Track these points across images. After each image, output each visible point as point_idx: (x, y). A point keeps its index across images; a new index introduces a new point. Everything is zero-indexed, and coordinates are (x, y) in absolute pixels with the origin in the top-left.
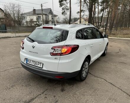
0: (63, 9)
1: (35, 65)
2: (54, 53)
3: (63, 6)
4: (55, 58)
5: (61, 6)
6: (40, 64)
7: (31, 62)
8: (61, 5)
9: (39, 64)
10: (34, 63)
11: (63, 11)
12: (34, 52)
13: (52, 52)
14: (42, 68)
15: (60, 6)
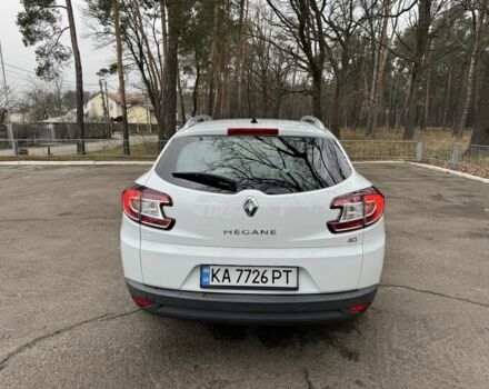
0: (40, 53)
1: (261, 284)
2: (342, 221)
3: (40, 44)
4: (351, 240)
5: (33, 41)
6: (284, 274)
7: (234, 275)
8: (30, 37)
9: (277, 275)
10: (253, 277)
11: (43, 62)
12: (255, 232)
13: (335, 218)
14: (296, 289)
15: (24, 41)
